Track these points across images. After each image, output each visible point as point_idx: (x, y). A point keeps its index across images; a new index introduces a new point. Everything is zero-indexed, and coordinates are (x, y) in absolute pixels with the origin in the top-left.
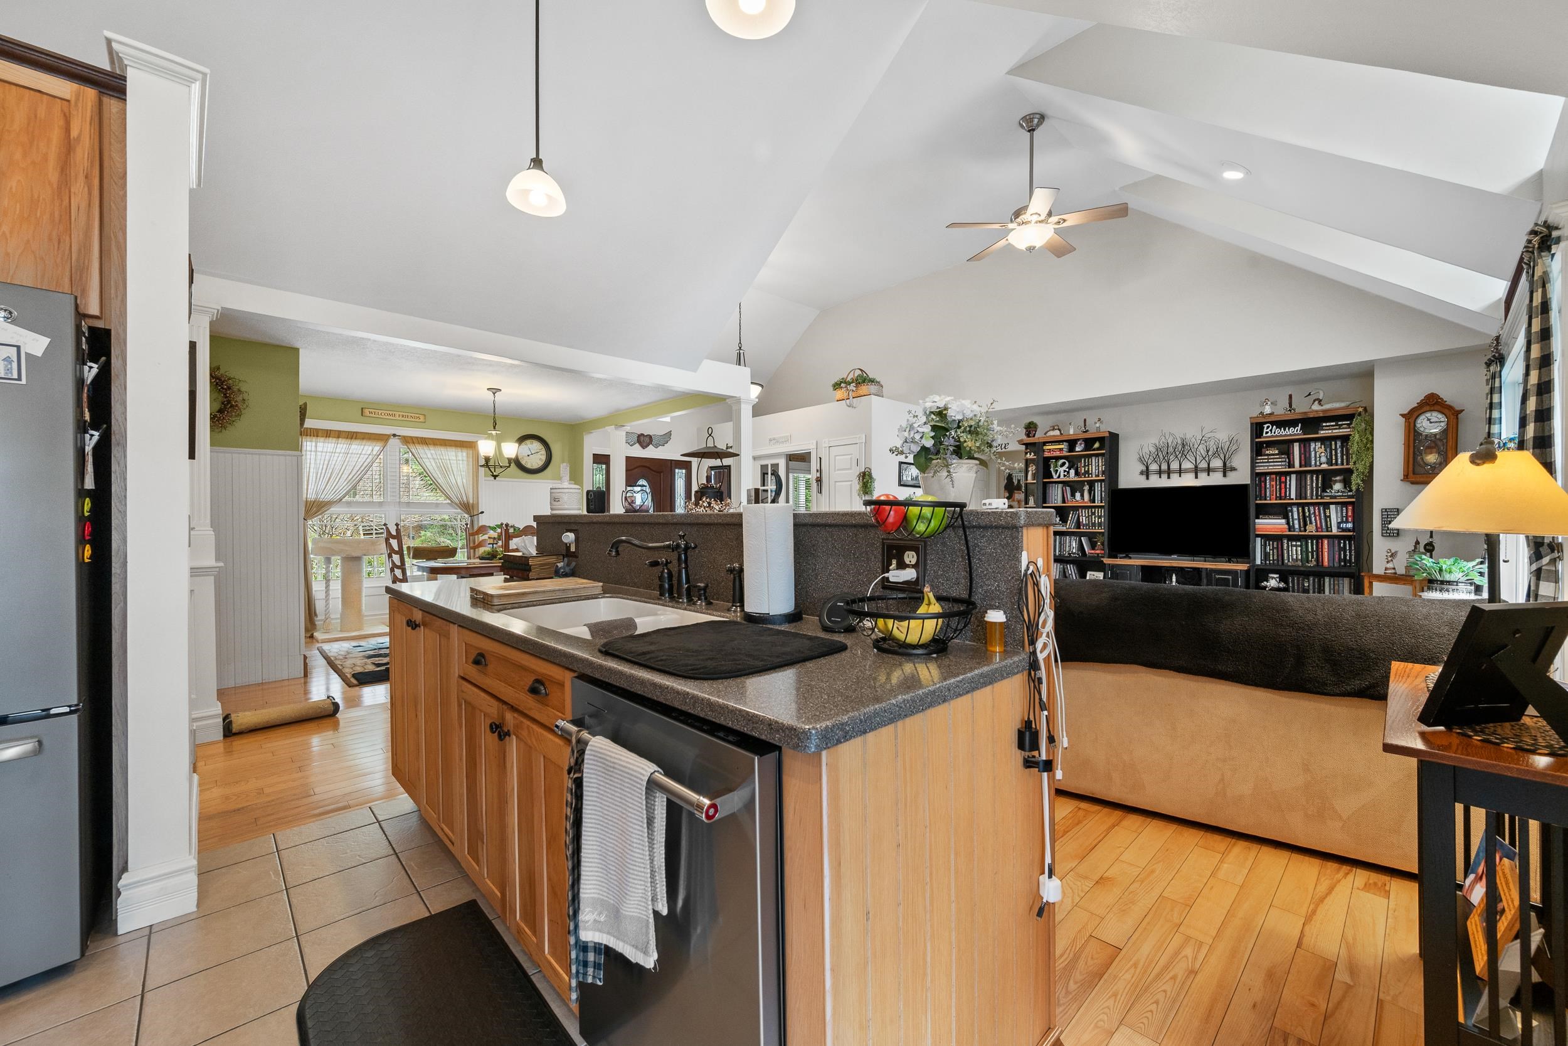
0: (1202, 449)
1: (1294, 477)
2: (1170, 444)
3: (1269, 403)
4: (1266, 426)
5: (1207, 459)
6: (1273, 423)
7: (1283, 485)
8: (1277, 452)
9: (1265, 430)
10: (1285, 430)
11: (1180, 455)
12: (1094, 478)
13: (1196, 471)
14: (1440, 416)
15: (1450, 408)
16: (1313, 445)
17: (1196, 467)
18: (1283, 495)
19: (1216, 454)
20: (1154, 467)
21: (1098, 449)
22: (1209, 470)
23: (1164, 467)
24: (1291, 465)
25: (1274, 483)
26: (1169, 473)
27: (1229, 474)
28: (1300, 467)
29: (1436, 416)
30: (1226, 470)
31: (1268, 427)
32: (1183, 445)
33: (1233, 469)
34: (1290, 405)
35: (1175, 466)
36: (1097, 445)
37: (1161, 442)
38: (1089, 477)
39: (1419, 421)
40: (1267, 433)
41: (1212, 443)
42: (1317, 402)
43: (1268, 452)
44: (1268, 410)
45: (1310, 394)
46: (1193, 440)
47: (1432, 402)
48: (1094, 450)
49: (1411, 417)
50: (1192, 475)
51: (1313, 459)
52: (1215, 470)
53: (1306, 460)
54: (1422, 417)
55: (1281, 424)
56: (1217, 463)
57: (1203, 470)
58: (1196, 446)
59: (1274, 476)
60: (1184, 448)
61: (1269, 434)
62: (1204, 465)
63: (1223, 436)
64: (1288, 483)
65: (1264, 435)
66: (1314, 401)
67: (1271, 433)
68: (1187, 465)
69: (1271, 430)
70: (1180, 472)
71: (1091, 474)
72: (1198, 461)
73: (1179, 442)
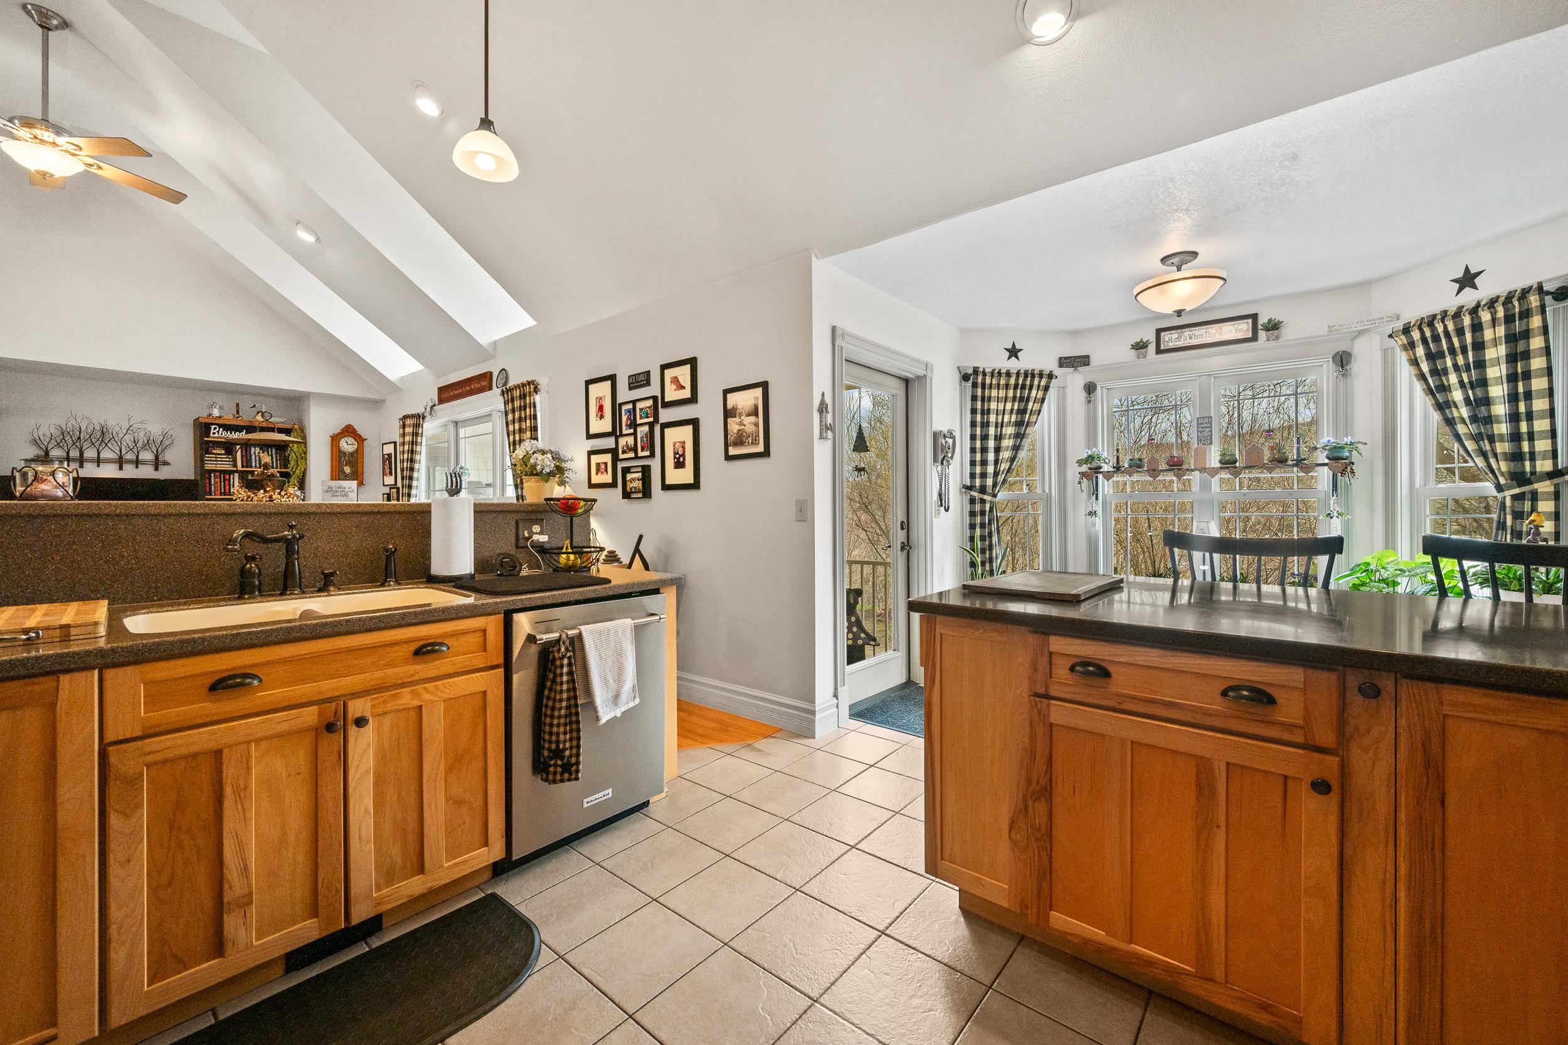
0: (128, 439)
1: (236, 475)
2: (82, 430)
3: (218, 407)
4: (213, 427)
5: (135, 450)
6: (220, 426)
7: (227, 482)
8: (223, 452)
9: (212, 431)
10: (231, 433)
11: (99, 442)
13: (121, 462)
14: (353, 441)
15: (360, 436)
16: (253, 450)
17: (121, 457)
18: (227, 491)
19: (147, 445)
20: (56, 453)
22: (137, 463)
23: (75, 453)
24: (235, 465)
25: (218, 480)
26: (81, 461)
27: (161, 468)
28: (243, 467)
29: (350, 440)
30: (157, 464)
31: (215, 428)
32: (103, 433)
33: (166, 463)
34: (238, 412)
35: (90, 453)
37: (69, 425)
39: (341, 442)
40: (214, 433)
41: (142, 434)
42: (260, 414)
43: (214, 451)
44: (216, 412)
45: (254, 406)
46: (117, 428)
47: (349, 431)
49: (335, 439)
50: (117, 466)
51: (254, 461)
52: (144, 463)
53: (247, 462)
54: (343, 440)
55: (228, 428)
56: (146, 456)
57: (129, 462)
58: (121, 435)
59: (218, 474)
60: (103, 437)
61: (216, 435)
62: (130, 456)
63: (155, 429)
64: (232, 481)
65: (211, 435)
66: (258, 413)
67: (217, 434)
68: (108, 454)
69: (218, 432)
70: (98, 461)
72: (125, 452)
73: (98, 428)
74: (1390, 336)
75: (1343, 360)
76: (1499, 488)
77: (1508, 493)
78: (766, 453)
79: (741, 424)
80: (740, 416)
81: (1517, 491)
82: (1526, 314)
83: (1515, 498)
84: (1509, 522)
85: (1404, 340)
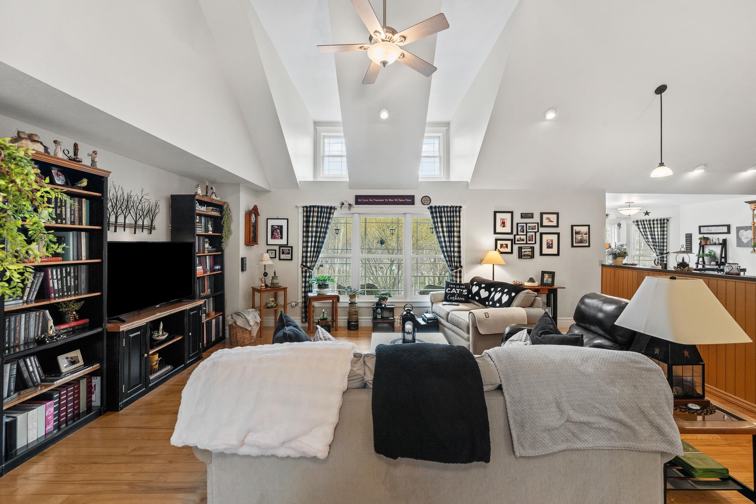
0: (140, 208)
5: (142, 217)
10: (202, 207)
11: (126, 209)
12: (69, 225)
13: (135, 228)
15: (258, 213)
17: (136, 223)
19: (148, 213)
21: (84, 188)
22: (142, 229)
26: (116, 226)
27: (152, 233)
29: (254, 215)
30: (151, 229)
32: (128, 202)
33: (155, 228)
35: (120, 219)
36: (85, 183)
38: (62, 223)
41: (147, 204)
43: (197, 221)
46: (135, 198)
47: (254, 210)
48: (80, 188)
50: (133, 230)
52: (146, 229)
54: (251, 215)
55: (202, 203)
56: (147, 222)
57: (140, 228)
58: (137, 204)
60: (128, 204)
62: (140, 222)
63: (153, 200)
68: (130, 220)
69: (198, 206)
70: (124, 227)
71: (65, 219)
72: (138, 218)
74: (633, 222)
75: (619, 225)
76: (657, 255)
77: (659, 257)
78: (589, 246)
79: (582, 237)
80: (582, 234)
81: (661, 256)
82: (664, 223)
83: (660, 257)
84: (660, 262)
85: (636, 223)
